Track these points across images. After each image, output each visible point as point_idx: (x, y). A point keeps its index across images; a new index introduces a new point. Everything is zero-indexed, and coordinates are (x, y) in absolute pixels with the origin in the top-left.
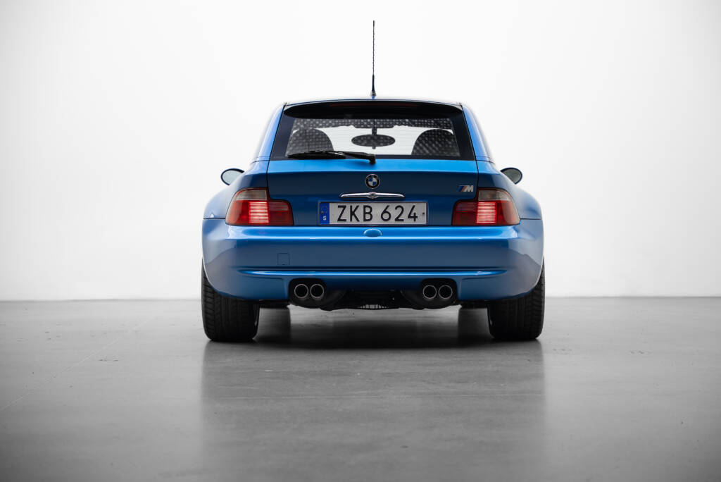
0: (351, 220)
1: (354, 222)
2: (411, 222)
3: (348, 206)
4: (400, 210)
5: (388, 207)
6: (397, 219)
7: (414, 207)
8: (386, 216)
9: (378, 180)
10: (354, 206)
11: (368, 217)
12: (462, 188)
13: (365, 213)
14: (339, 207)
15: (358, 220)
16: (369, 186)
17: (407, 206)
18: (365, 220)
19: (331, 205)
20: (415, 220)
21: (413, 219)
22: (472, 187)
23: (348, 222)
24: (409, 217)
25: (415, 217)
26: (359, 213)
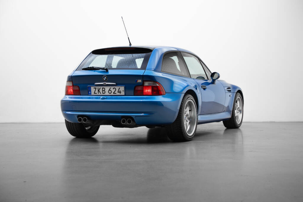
0: (98, 93)
1: (99, 94)
2: (119, 94)
3: (97, 88)
4: (115, 89)
5: (110, 88)
6: (114, 93)
7: (119, 88)
8: (110, 92)
9: (107, 78)
10: (99, 88)
11: (104, 92)
12: (137, 81)
13: (103, 91)
14: (94, 88)
15: (101, 93)
16: (104, 80)
17: (117, 88)
18: (103, 93)
19: (91, 87)
20: (120, 93)
21: (119, 93)
22: (141, 80)
23: (97, 94)
24: (118, 92)
25: (120, 92)
26: (101, 90)
